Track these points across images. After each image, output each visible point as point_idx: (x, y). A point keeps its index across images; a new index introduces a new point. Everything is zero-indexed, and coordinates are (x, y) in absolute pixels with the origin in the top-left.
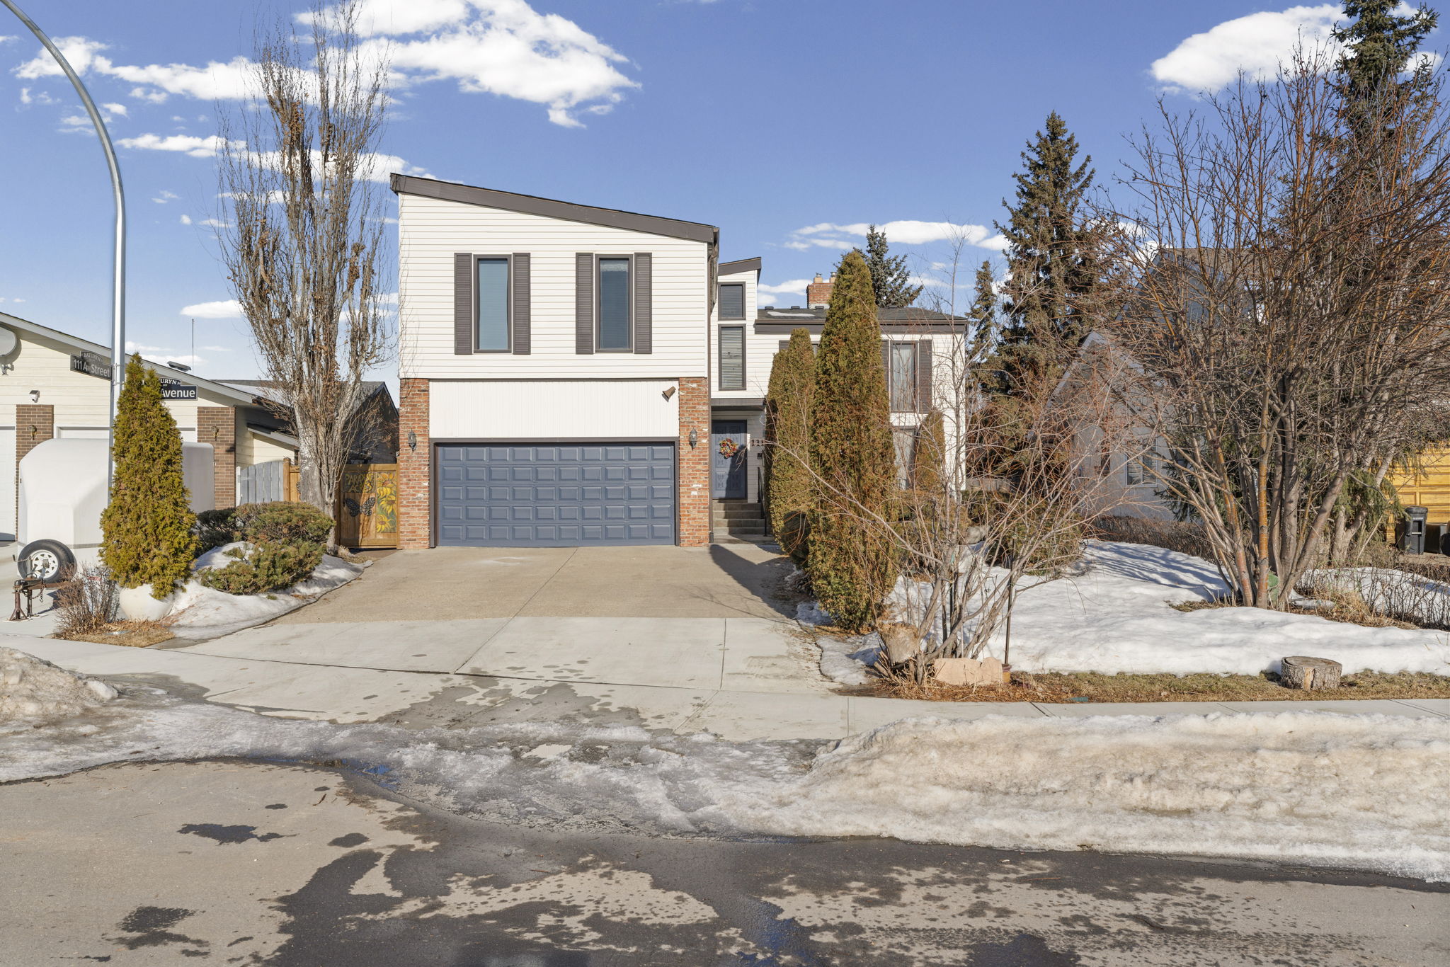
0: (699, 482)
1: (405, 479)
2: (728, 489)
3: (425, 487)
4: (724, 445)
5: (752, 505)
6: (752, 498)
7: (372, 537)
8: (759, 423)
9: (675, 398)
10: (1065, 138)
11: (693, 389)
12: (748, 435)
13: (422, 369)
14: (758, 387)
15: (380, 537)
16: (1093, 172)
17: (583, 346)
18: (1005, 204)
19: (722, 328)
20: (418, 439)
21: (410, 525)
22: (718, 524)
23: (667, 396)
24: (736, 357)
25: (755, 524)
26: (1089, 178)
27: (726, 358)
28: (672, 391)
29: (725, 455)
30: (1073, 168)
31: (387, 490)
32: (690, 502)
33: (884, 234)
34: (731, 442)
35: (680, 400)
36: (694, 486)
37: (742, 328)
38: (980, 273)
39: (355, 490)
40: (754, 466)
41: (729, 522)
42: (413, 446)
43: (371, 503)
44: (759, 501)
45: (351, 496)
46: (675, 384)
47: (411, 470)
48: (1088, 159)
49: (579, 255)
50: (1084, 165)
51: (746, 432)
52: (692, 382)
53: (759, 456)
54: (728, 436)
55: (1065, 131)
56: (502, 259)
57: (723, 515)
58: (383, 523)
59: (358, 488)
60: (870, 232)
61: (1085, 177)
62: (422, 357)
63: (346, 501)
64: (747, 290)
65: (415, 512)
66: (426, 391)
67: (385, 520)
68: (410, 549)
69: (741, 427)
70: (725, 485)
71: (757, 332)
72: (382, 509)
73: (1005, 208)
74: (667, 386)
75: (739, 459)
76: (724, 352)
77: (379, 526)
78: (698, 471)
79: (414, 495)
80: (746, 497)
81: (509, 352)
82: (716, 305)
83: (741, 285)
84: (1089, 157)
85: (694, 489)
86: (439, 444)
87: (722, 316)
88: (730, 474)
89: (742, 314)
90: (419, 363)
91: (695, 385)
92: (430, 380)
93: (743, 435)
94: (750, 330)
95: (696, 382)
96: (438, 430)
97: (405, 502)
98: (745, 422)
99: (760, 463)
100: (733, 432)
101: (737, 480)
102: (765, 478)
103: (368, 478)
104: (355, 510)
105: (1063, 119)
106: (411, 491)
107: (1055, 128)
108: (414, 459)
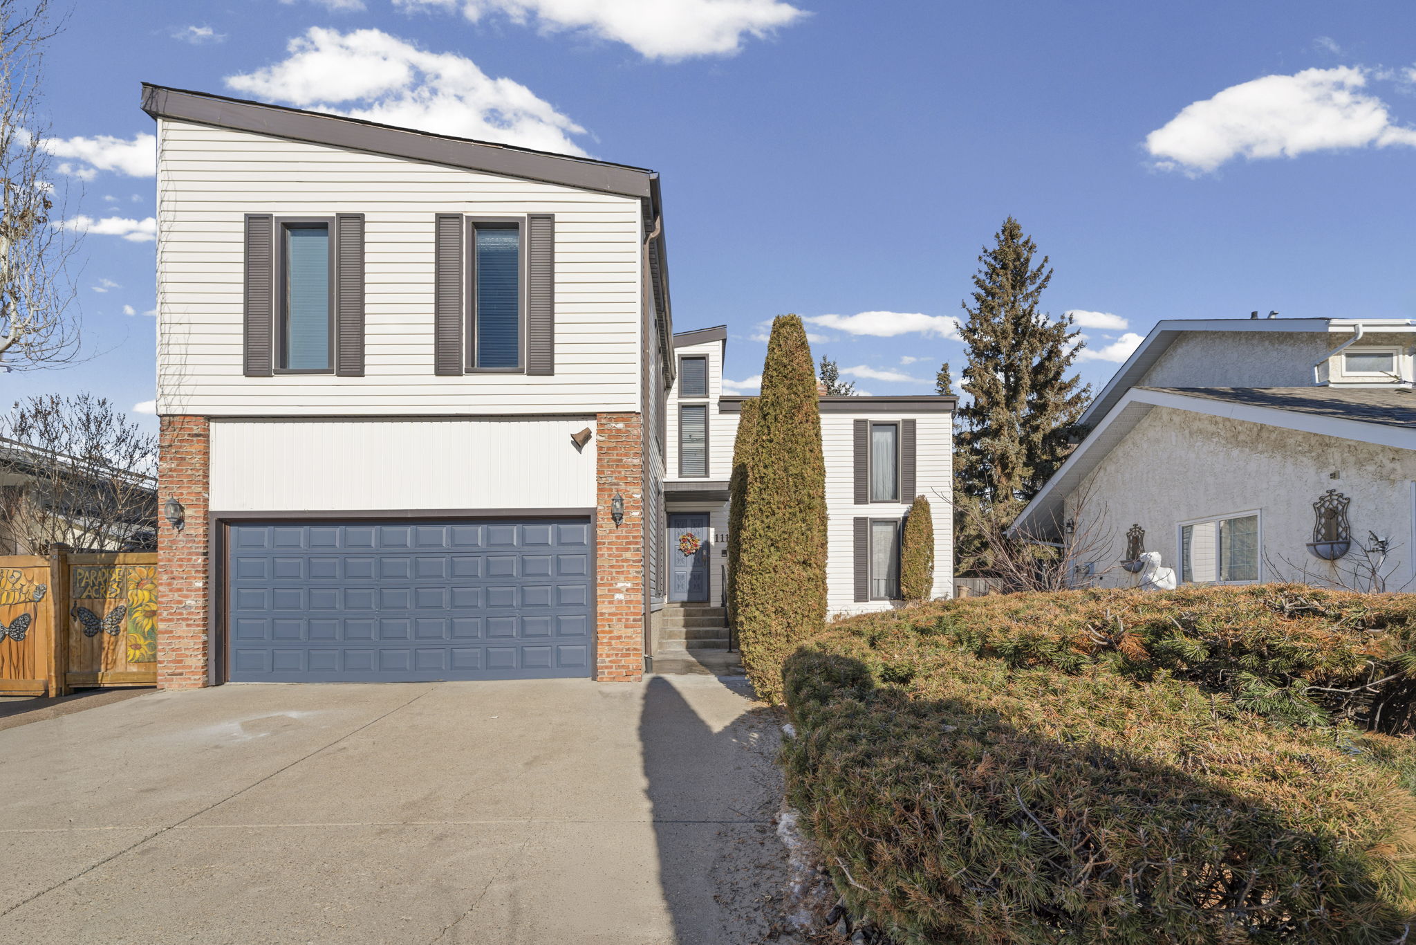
0: (627, 579)
1: (165, 577)
2: (690, 591)
3: (197, 590)
4: (684, 540)
5: (715, 610)
6: (716, 602)
7: (120, 668)
8: (722, 513)
9: (591, 447)
10: (1021, 241)
11: (618, 430)
12: (712, 530)
13: (193, 400)
14: (721, 470)
15: (133, 669)
16: (1051, 272)
17: (445, 365)
18: (964, 306)
19: (683, 407)
20: (188, 512)
21: (173, 650)
22: (671, 635)
23: (579, 442)
24: (698, 440)
25: (717, 635)
26: (1048, 278)
27: (687, 442)
28: (587, 436)
29: (686, 552)
30: (1033, 266)
31: (143, 595)
32: (613, 610)
33: (834, 363)
34: (692, 536)
35: (600, 448)
36: (620, 585)
37: (704, 407)
38: (939, 375)
39: (93, 594)
40: (718, 563)
41: (687, 633)
42: (179, 522)
43: (120, 614)
44: (723, 605)
45: (87, 604)
46: (592, 425)
47: (175, 563)
48: (1046, 260)
49: (440, 218)
50: (1042, 266)
51: (709, 525)
52: (617, 421)
53: (724, 552)
54: (689, 530)
55: (1021, 235)
56: (318, 227)
57: (682, 623)
58: (137, 647)
59: (97, 592)
60: (823, 362)
61: (1043, 277)
62: (193, 380)
63: (79, 612)
64: (711, 364)
65: (182, 629)
66: (205, 437)
67: (141, 641)
68: (172, 690)
69: (702, 519)
70: (687, 586)
71: (722, 411)
72: (136, 625)
73: (965, 310)
74: (578, 426)
75: (702, 557)
76: (685, 435)
77: (131, 652)
78: (627, 560)
79: (180, 602)
80: (708, 601)
81: (329, 372)
82: (676, 380)
83: (704, 358)
84: (1046, 257)
85: (619, 591)
86: (225, 522)
87: (683, 392)
88: (692, 574)
89: (705, 391)
90: (189, 390)
91: (620, 426)
92: (209, 418)
93: (705, 529)
94: (714, 409)
95: (623, 420)
96: (222, 500)
97: (165, 614)
98: (708, 514)
99: (725, 561)
100: (695, 526)
101: (699, 581)
102: (730, 575)
103: (115, 576)
104: (93, 626)
105: (1018, 223)
106: (176, 596)
107: (1010, 232)
108: (181, 545)
